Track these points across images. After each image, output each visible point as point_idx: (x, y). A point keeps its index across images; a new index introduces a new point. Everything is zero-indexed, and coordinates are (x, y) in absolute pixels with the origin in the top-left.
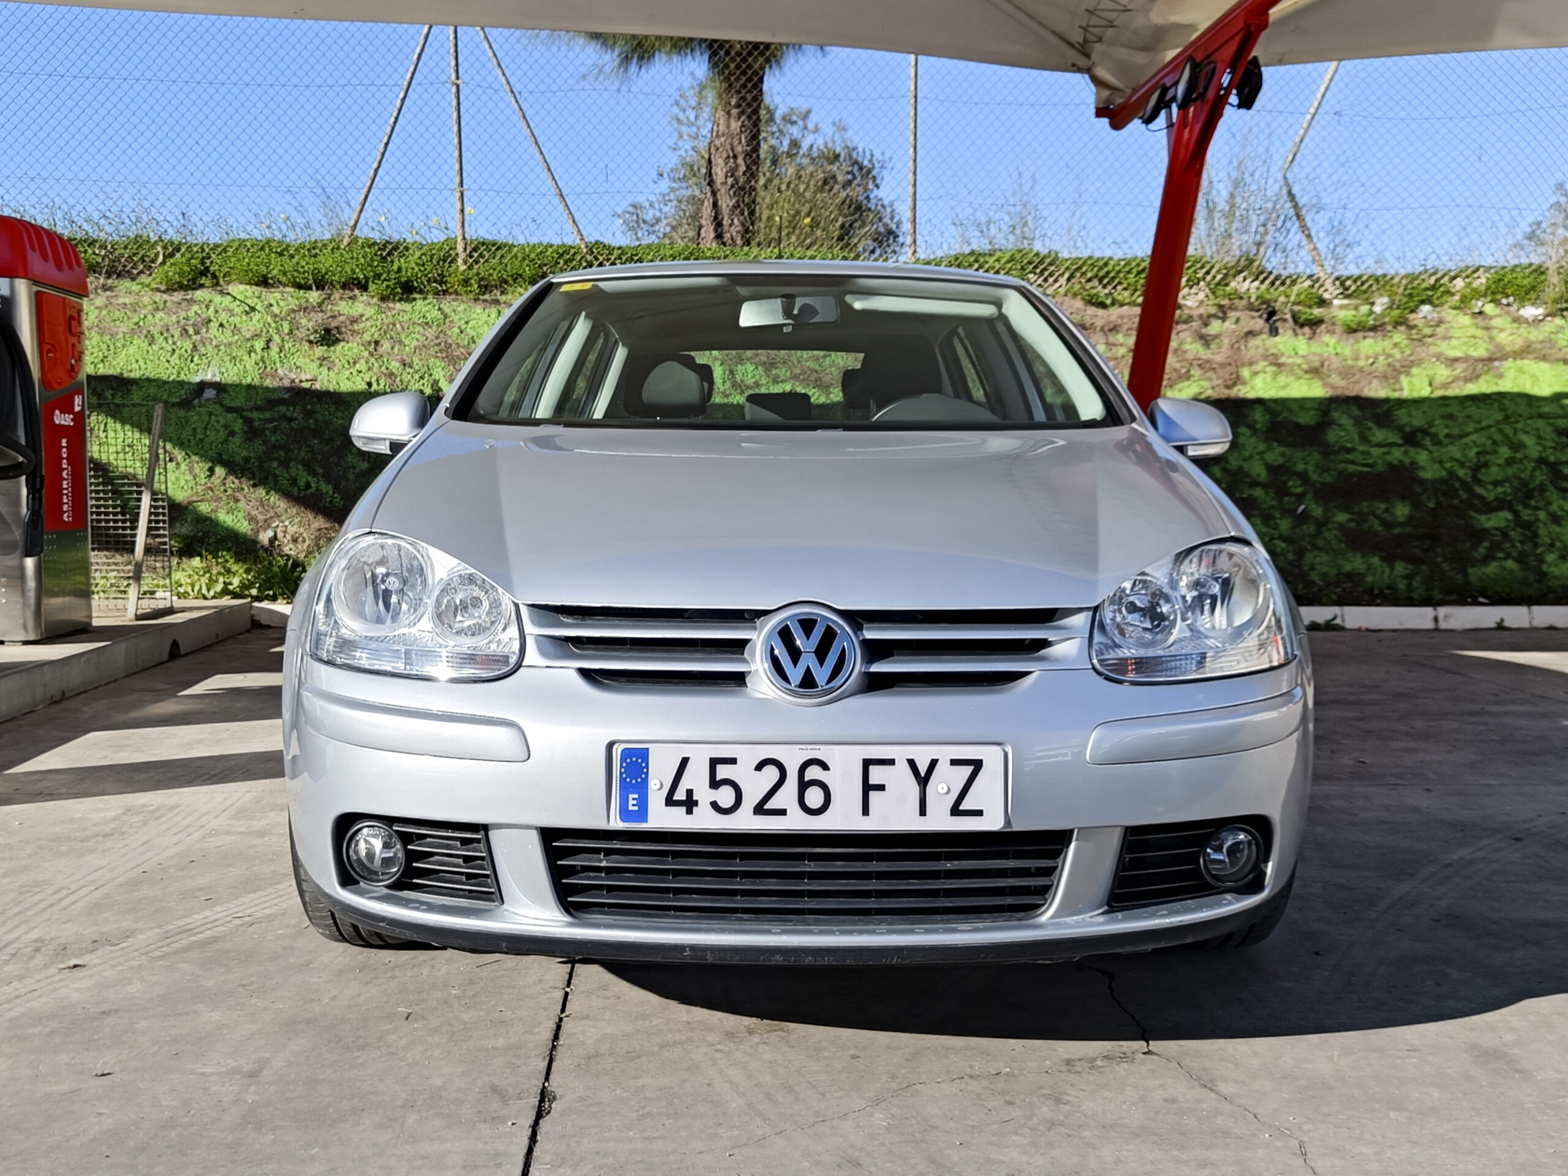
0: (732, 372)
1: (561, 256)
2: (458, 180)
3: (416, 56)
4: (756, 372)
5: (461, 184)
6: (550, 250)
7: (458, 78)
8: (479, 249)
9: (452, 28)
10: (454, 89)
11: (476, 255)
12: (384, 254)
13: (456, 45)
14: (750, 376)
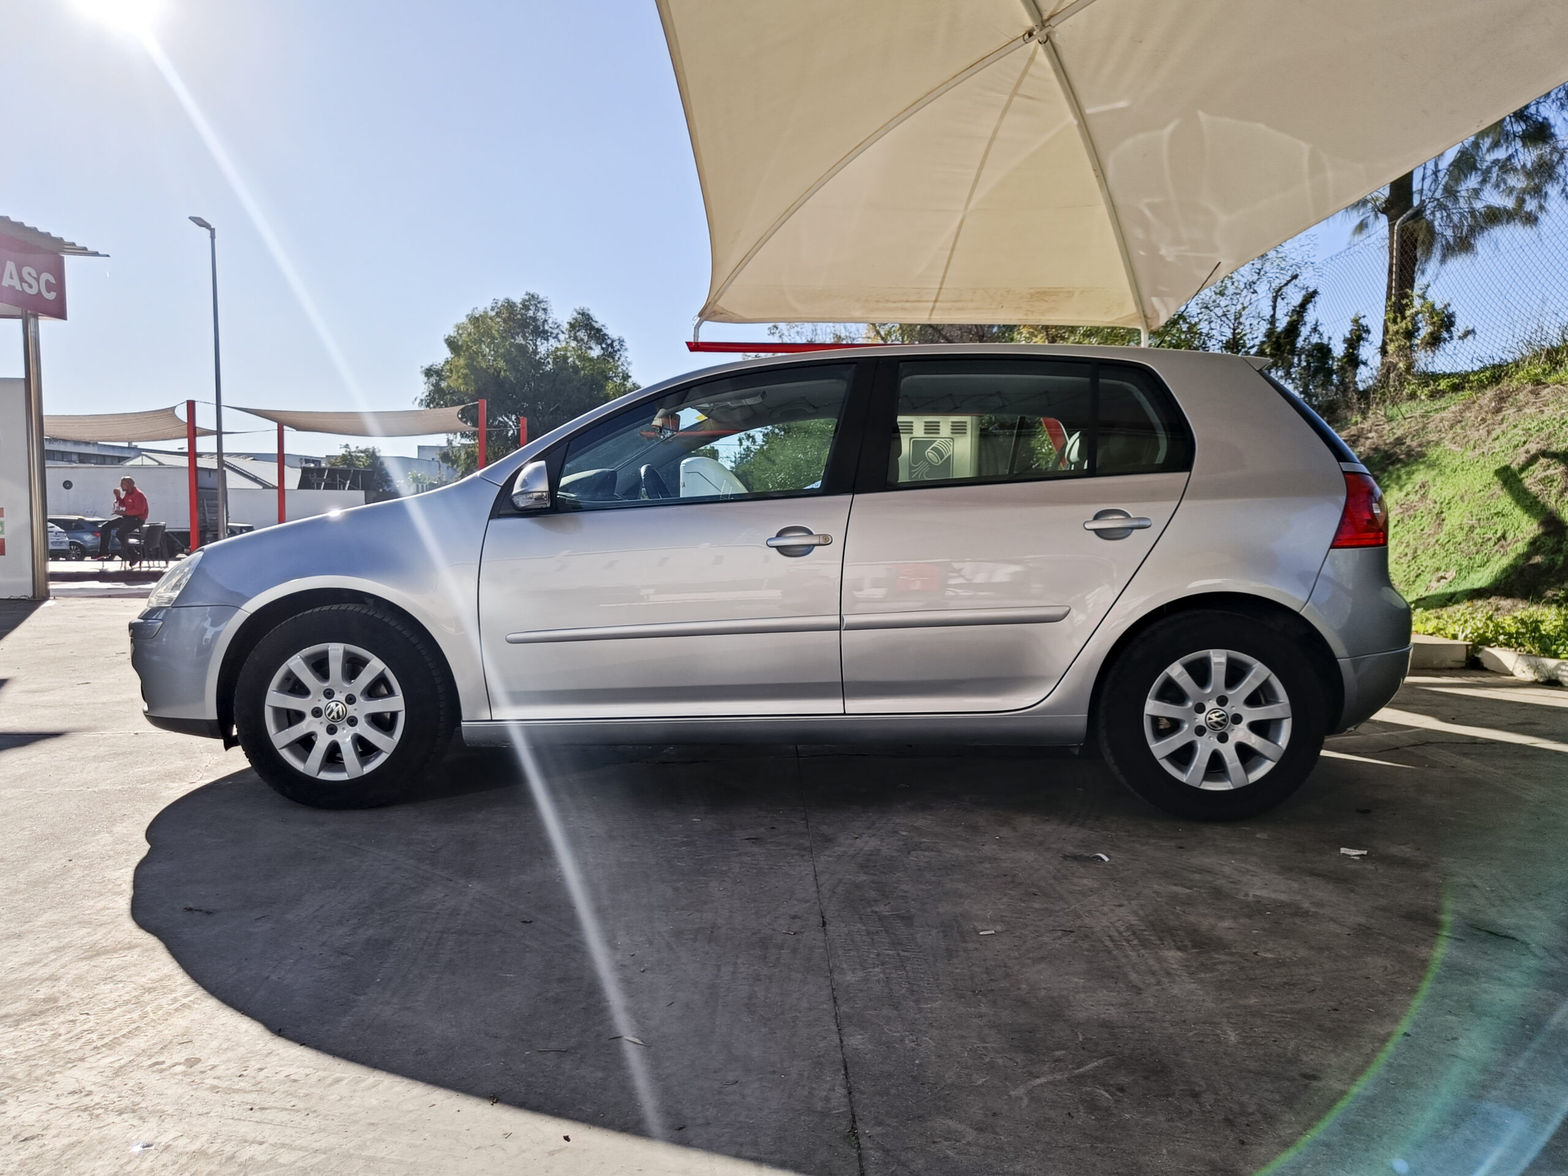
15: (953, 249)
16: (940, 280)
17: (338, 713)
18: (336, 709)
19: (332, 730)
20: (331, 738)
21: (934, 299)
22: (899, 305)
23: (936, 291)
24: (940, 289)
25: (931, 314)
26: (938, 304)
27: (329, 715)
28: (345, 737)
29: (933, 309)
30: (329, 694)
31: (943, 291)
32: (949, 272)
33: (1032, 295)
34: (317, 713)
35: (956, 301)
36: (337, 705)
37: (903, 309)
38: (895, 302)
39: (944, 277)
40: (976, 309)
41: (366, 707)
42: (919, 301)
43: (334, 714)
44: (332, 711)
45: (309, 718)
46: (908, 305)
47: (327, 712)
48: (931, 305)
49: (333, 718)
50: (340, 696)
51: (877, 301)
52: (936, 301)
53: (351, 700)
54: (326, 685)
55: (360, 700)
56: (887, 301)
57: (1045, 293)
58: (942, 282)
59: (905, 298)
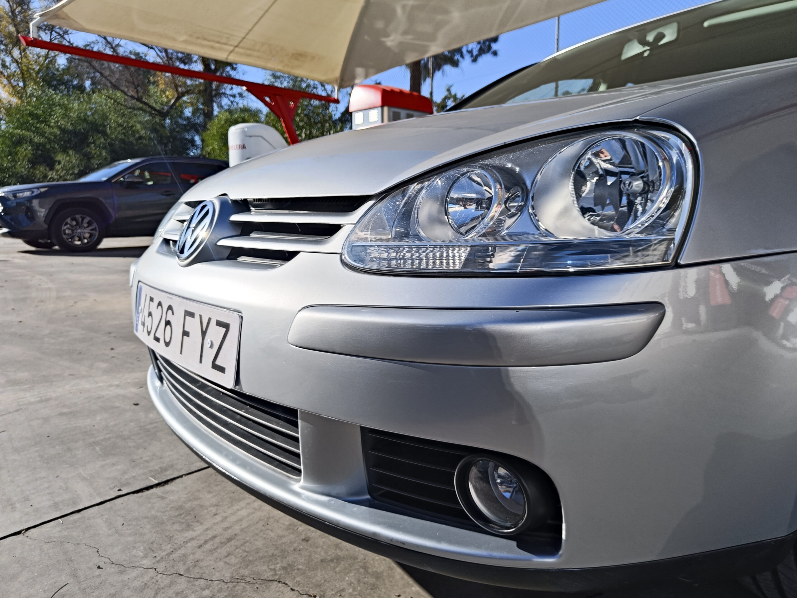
15: (267, 11)
16: (247, 31)
21: (236, 44)
22: (211, 44)
23: (240, 39)
24: (244, 38)
25: (229, 55)
26: (237, 49)
29: (231, 52)
31: (245, 40)
32: (256, 27)
33: (294, 55)
37: (212, 48)
38: (209, 41)
39: (250, 30)
40: (258, 57)
42: (226, 44)
46: (217, 45)
48: (231, 48)
51: (198, 38)
52: (236, 46)
56: (205, 39)
57: (301, 55)
58: (247, 34)
59: (217, 39)
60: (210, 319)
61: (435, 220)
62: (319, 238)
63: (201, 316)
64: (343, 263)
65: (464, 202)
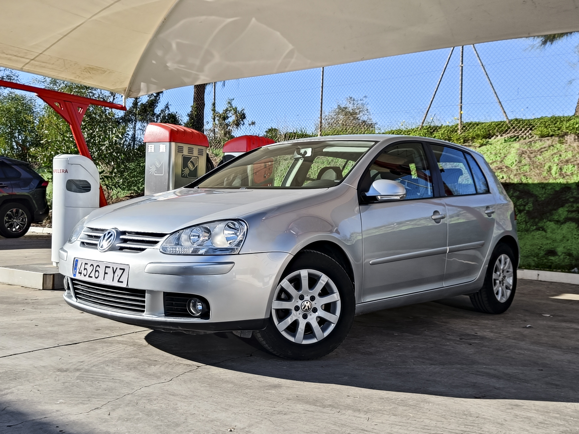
0: (561, 169)
1: (497, 126)
2: (460, 101)
3: (448, 59)
4: (573, 169)
5: (461, 103)
6: (493, 124)
7: (462, 64)
8: (466, 127)
9: (461, 47)
10: (461, 68)
11: (464, 128)
12: (432, 131)
13: (462, 52)
14: (570, 170)
17: (308, 306)
18: (307, 305)
19: (305, 317)
20: (306, 321)
21: (32, 58)
22: (9, 56)
23: (37, 54)
25: (24, 65)
26: (32, 61)
27: (304, 308)
28: (312, 319)
30: (302, 297)
31: (42, 55)
33: (86, 68)
34: (297, 308)
35: (43, 62)
36: (307, 303)
38: (7, 54)
40: (52, 69)
41: (321, 301)
42: (23, 57)
43: (307, 308)
44: (305, 306)
45: (294, 312)
47: (303, 307)
48: (28, 61)
49: (306, 310)
50: (307, 298)
53: (313, 299)
54: (300, 293)
55: (317, 297)
56: (4, 53)
57: (93, 69)
58: (45, 51)
59: (15, 54)
60: (117, 268)
61: (186, 240)
62: (153, 245)
63: (113, 268)
64: (161, 252)
65: (194, 236)
